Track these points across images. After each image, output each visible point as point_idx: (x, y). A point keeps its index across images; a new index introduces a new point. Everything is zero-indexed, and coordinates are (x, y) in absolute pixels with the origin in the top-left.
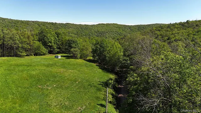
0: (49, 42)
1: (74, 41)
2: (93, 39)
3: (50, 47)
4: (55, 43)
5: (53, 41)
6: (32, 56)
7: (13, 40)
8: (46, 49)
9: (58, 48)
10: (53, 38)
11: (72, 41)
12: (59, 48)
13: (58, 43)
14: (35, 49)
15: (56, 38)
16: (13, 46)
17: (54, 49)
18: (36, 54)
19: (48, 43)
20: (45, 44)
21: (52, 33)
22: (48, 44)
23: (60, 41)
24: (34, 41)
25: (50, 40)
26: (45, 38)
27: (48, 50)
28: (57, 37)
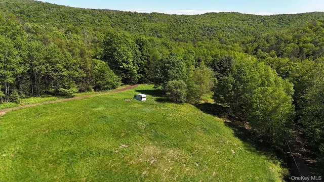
0: (123, 61)
1: (173, 63)
2: (201, 46)
3: (126, 71)
4: (135, 62)
5: (130, 60)
6: (90, 91)
7: (51, 63)
8: (116, 77)
9: (139, 72)
10: (130, 54)
11: (169, 63)
12: (142, 72)
13: (141, 61)
14: (96, 77)
15: (138, 51)
16: (51, 74)
17: (132, 74)
18: (98, 88)
19: (122, 65)
20: (115, 66)
21: (130, 41)
22: (121, 67)
23: (145, 58)
24: (95, 60)
25: (125, 58)
26: (115, 53)
27: (121, 79)
28: (140, 50)
